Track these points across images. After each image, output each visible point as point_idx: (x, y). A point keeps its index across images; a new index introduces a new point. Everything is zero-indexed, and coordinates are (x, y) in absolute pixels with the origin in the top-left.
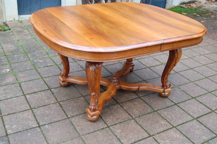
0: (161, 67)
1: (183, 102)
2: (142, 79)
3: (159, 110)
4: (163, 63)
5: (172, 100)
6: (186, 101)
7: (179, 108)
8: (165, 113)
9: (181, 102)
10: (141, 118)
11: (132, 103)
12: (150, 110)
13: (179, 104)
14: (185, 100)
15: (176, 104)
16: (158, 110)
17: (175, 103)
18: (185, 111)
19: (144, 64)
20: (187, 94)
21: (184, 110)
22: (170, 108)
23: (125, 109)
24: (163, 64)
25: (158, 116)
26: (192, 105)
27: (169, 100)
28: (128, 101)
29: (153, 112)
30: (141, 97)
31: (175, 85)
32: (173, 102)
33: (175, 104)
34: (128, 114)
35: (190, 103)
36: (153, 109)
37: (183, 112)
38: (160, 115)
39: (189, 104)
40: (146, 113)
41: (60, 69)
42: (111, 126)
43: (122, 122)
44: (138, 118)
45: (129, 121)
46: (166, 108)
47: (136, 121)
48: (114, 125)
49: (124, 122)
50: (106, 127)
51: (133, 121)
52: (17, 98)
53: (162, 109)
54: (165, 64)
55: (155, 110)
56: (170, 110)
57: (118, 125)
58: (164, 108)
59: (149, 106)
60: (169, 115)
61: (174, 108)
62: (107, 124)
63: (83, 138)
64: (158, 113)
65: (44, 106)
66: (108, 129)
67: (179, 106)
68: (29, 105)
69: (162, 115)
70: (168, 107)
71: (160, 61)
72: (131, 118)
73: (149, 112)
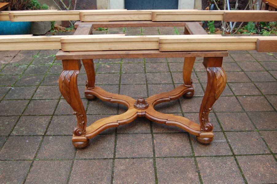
0: (257, 98)
1: (248, 155)
3: (200, 156)
4: (264, 94)
6: (256, 156)
7: (235, 162)
8: (206, 163)
9: (246, 155)
10: (165, 160)
11: (171, 138)
12: (187, 154)
14: (255, 154)
15: (235, 155)
16: (198, 157)
17: (233, 154)
18: (241, 170)
19: (233, 90)
20: (267, 145)
21: (239, 168)
22: (220, 158)
23: (155, 142)
24: (263, 95)
25: (192, 165)
26: (261, 164)
28: (167, 133)
29: (189, 157)
32: (232, 150)
33: (234, 155)
34: (152, 150)
35: (260, 160)
36: (193, 152)
37: (237, 169)
38: (196, 165)
39: (257, 161)
40: (180, 155)
41: (120, 79)
42: (118, 158)
43: (136, 158)
44: (160, 159)
45: (146, 159)
46: (215, 156)
47: (155, 162)
48: (123, 158)
49: (139, 158)
50: (111, 158)
51: (151, 160)
52: (51, 100)
53: (206, 156)
54: (266, 95)
55: (194, 155)
56: (218, 161)
57: (127, 160)
58: (211, 156)
59: (190, 148)
60: (209, 167)
61: (226, 160)
62: (115, 155)
63: (75, 162)
64: (195, 160)
65: (67, 115)
66: (112, 161)
67: (236, 160)
68: (55, 110)
69: (199, 165)
70: (219, 156)
71: (261, 91)
72: (153, 156)
73: (184, 155)
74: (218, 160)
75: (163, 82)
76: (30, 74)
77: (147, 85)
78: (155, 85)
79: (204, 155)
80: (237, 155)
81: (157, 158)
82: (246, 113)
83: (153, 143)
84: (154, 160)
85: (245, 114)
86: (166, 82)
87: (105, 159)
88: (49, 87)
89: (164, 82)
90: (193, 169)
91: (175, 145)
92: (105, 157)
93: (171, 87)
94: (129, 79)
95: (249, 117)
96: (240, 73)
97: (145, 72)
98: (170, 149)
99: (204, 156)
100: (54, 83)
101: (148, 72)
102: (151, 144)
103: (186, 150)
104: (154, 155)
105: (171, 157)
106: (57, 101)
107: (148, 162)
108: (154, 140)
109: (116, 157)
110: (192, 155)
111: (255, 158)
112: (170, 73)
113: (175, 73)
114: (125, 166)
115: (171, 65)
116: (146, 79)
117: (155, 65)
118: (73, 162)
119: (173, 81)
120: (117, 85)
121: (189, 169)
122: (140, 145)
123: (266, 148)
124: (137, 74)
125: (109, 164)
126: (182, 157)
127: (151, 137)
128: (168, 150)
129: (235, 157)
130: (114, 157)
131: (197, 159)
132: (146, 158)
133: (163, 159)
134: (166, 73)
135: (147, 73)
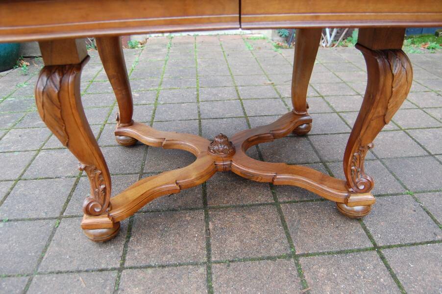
0: (392, 135)
1: (406, 245)
2: (318, 156)
3: (307, 255)
4: (403, 128)
5: (371, 230)
6: (420, 246)
7: (382, 263)
8: (322, 270)
9: (400, 246)
10: (231, 267)
11: (243, 216)
12: (279, 250)
13: (387, 250)
14: (418, 241)
15: (380, 248)
16: (303, 255)
17: (375, 245)
18: (398, 282)
20: (435, 221)
21: (394, 276)
22: (349, 256)
23: (211, 226)
24: (401, 129)
25: (291, 276)
26: (436, 265)
27: (362, 231)
28: (235, 207)
29: (285, 257)
30: (280, 203)
31: (408, 187)
32: (370, 238)
33: (376, 247)
34: (204, 245)
35: (431, 254)
36: (291, 246)
37: (391, 281)
38: (300, 275)
39: (426, 258)
40: (264, 253)
41: (154, 113)
42: (131, 268)
43: (168, 266)
44: (222, 266)
45: (191, 267)
46: (338, 253)
47: (209, 274)
48: (141, 268)
49: (176, 265)
50: (115, 269)
51: (202, 270)
52: (23, 153)
53: (319, 254)
54: (407, 129)
55: (294, 253)
56: (346, 264)
57: (150, 271)
58: (329, 253)
59: (285, 235)
60: (330, 280)
61: (362, 259)
62: (124, 260)
63: (35, 280)
64: (297, 264)
65: (46, 178)
66: (114, 274)
67: (382, 258)
68: (25, 171)
69: (307, 276)
70: (346, 252)
71: (397, 123)
72: (205, 259)
73: (273, 253)
74: (345, 262)
75: (227, 116)
76: (3, 111)
77: (200, 121)
78: (214, 120)
79: (315, 250)
80: (384, 248)
81: (215, 262)
82: (381, 161)
83: (208, 229)
84: (209, 268)
85: (379, 162)
86: (232, 114)
87: (102, 270)
88: (28, 130)
89: (230, 114)
90: (294, 286)
91: (253, 233)
92: (103, 266)
93: (241, 123)
94: (170, 113)
95: (387, 168)
96: (355, 97)
97: (198, 101)
98: (241, 241)
99: (314, 254)
100: (38, 124)
101: (202, 101)
102: (204, 232)
103: (276, 241)
104: (209, 257)
105: (245, 260)
106: (34, 153)
107: (194, 274)
108: (210, 223)
109: (127, 264)
110: (289, 252)
111: (419, 250)
112: (239, 101)
113: (248, 101)
114: (142, 288)
115: (242, 90)
116: (199, 112)
117: (214, 91)
118: (30, 280)
119: (245, 113)
120: (147, 122)
121: (284, 287)
122: (180, 235)
123: (435, 227)
124: (183, 105)
125: (109, 282)
126: (269, 258)
127: (203, 217)
128: (238, 243)
129: (379, 252)
130: (122, 264)
131: (302, 260)
132: (192, 264)
133: (229, 266)
134: (233, 101)
135: (200, 103)
